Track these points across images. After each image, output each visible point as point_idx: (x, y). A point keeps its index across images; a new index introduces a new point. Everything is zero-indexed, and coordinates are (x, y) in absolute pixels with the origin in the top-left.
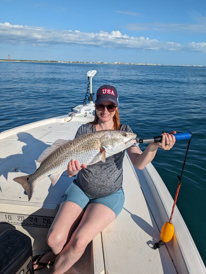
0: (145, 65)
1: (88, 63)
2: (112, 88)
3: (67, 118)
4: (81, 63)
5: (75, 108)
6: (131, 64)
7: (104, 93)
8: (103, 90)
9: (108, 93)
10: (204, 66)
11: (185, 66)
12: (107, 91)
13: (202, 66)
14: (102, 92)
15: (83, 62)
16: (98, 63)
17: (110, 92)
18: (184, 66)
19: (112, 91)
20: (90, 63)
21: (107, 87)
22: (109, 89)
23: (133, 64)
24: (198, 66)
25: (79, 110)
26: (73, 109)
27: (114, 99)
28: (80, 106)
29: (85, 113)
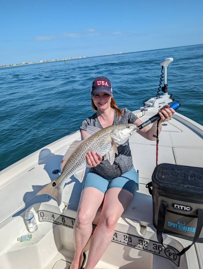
0: (71, 59)
1: (11, 65)
2: (106, 80)
3: (140, 114)
4: (4, 67)
5: (147, 101)
6: (58, 61)
7: (98, 84)
8: (98, 82)
9: (102, 84)
10: (123, 53)
11: (108, 55)
12: (101, 83)
13: (122, 53)
14: (97, 83)
15: (6, 66)
16: (23, 64)
17: (104, 84)
18: (106, 55)
19: (106, 82)
20: (14, 65)
21: (101, 78)
22: (103, 80)
23: (59, 60)
24: (119, 53)
25: (151, 104)
26: (146, 103)
27: (108, 90)
28: (152, 99)
29: (158, 107)
